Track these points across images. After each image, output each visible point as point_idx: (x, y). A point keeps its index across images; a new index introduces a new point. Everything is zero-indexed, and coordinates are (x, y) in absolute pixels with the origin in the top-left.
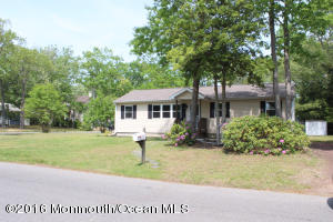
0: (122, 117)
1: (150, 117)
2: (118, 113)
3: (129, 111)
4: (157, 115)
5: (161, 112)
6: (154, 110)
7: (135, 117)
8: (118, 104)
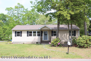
0: (16, 36)
1: (28, 36)
2: (13, 34)
3: (19, 33)
4: (31, 35)
5: (33, 34)
6: (29, 33)
7: (21, 36)
8: (13, 31)
